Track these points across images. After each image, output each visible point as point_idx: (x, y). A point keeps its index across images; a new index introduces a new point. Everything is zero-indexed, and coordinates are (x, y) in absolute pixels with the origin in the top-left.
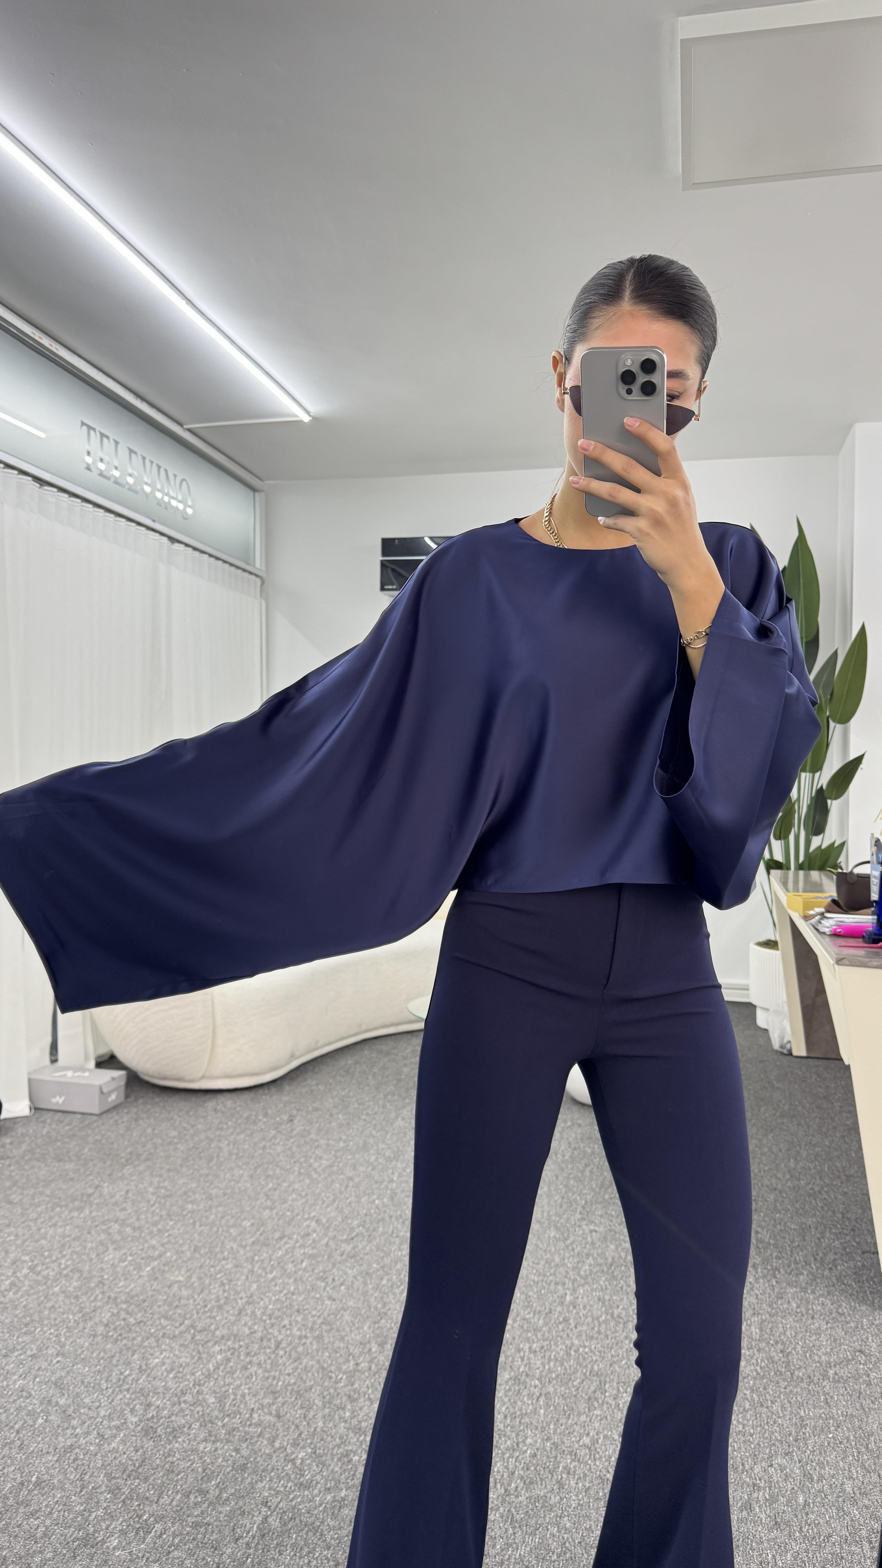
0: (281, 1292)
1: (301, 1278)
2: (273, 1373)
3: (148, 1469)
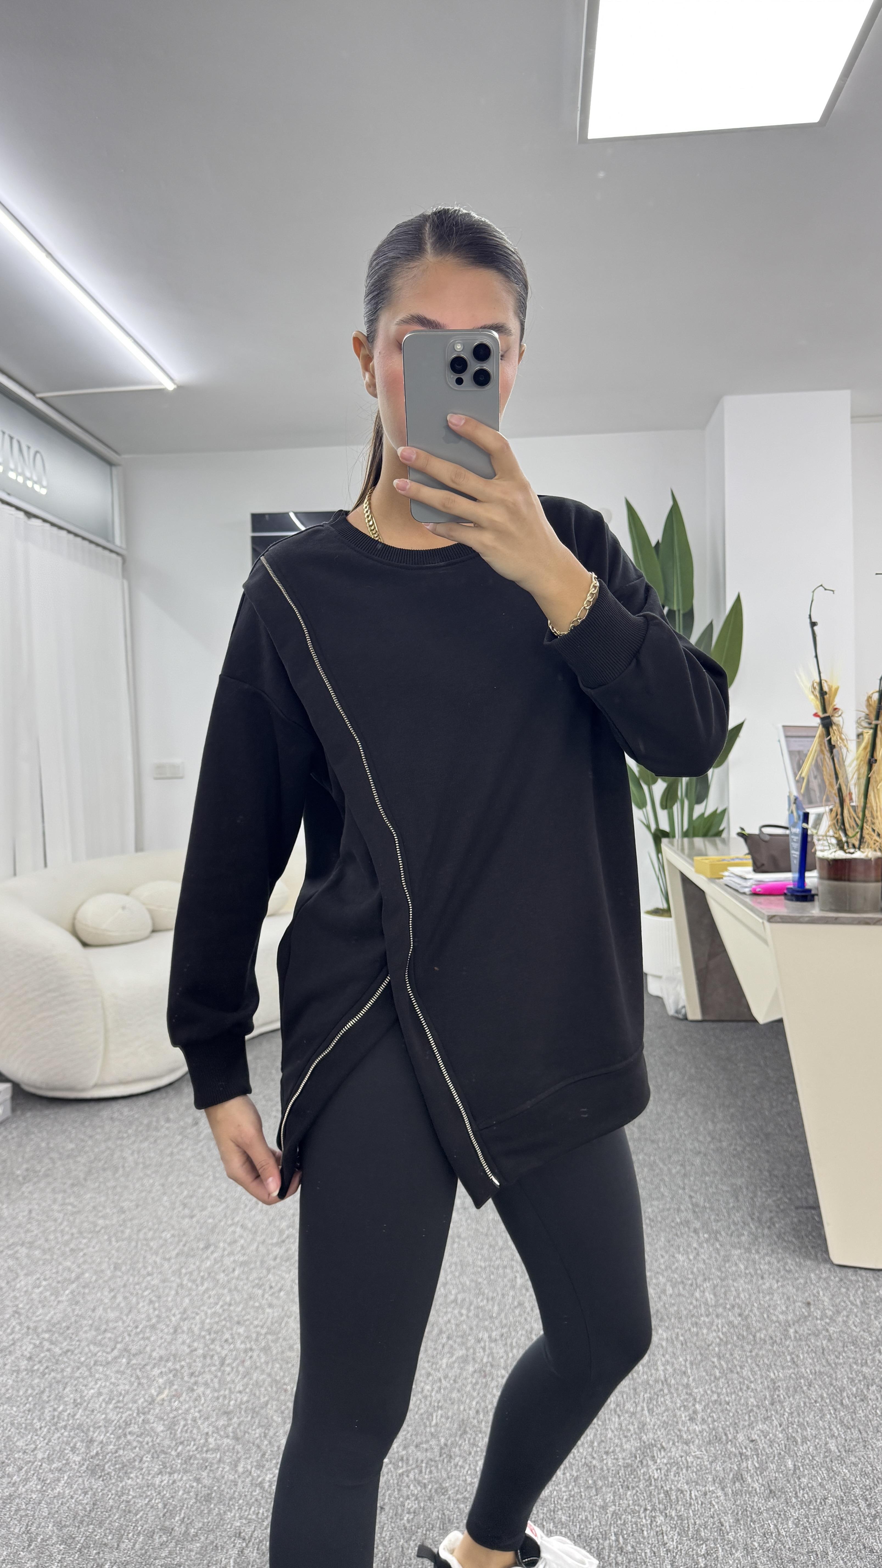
0: (217, 1304)
1: (236, 1288)
2: (222, 1393)
3: (102, 1513)
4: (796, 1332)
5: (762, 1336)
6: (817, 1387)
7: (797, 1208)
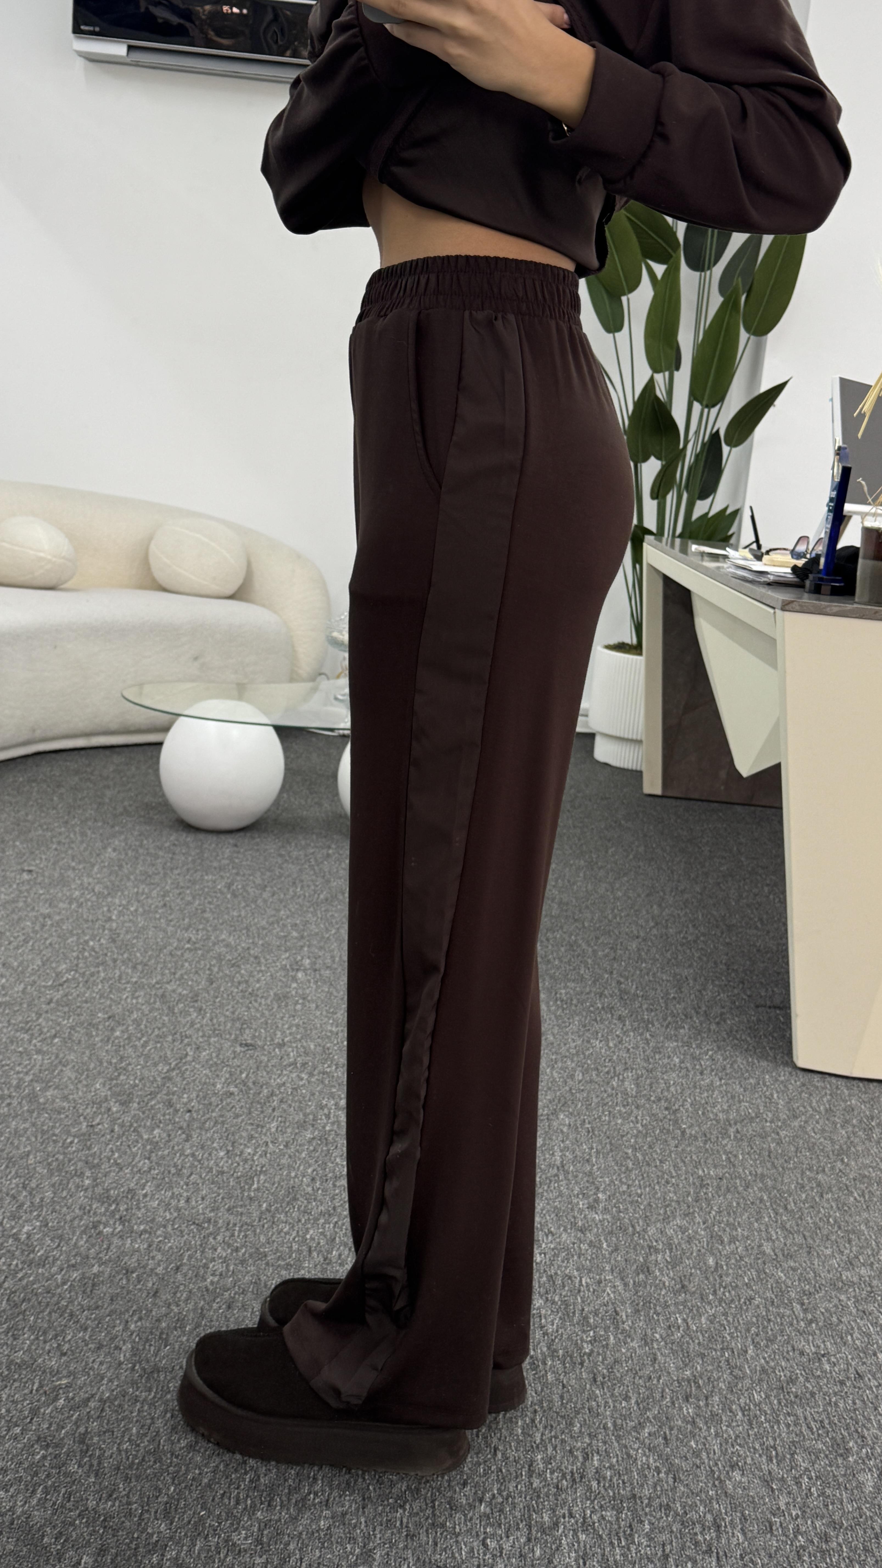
4: (738, 1132)
5: (693, 1132)
6: (756, 1189)
7: (757, 1007)
